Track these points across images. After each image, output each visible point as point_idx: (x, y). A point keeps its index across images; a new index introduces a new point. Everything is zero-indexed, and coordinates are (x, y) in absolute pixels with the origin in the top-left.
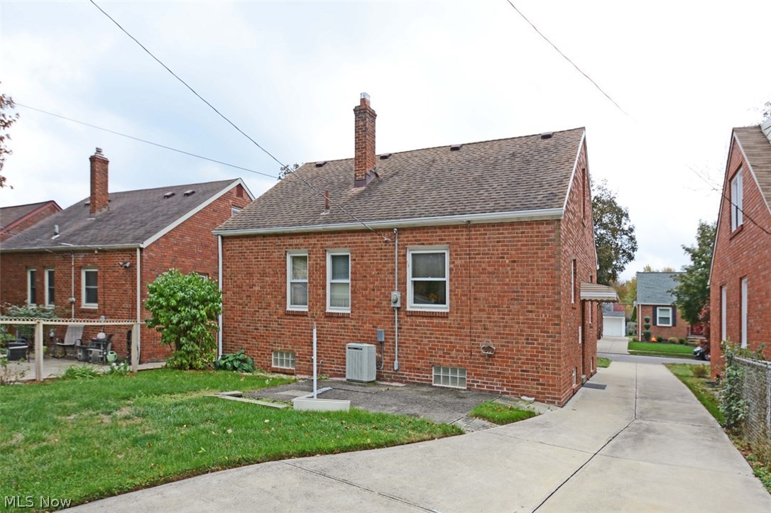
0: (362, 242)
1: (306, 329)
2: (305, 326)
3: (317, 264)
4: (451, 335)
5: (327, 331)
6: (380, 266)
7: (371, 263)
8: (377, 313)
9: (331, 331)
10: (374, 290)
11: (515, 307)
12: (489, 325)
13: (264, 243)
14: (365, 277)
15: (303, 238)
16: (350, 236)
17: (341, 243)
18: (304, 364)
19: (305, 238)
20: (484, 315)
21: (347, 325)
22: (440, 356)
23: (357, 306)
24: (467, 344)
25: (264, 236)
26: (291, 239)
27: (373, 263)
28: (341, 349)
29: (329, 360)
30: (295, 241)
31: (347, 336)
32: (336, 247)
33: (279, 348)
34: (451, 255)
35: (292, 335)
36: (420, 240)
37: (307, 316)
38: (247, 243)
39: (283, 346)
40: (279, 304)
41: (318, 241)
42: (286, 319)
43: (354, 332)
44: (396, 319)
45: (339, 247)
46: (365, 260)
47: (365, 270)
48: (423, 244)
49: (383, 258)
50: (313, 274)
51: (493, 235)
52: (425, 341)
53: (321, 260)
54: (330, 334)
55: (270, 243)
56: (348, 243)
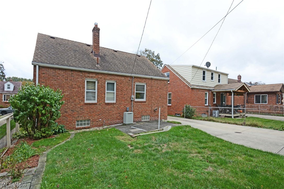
0: (121, 79)
1: (96, 110)
2: (96, 108)
3: (102, 85)
4: (147, 107)
5: (106, 109)
6: (127, 88)
7: (124, 86)
8: (126, 102)
9: (108, 109)
10: (125, 95)
11: (160, 99)
12: (155, 104)
13: (72, 73)
14: (122, 91)
15: (95, 75)
16: (117, 77)
17: (113, 79)
18: (95, 123)
19: (96, 75)
20: (154, 101)
21: (115, 107)
22: (144, 113)
23: (118, 100)
24: (150, 109)
25: (72, 70)
26: (89, 74)
27: (125, 86)
28: (112, 115)
29: (107, 120)
30: (91, 75)
31: (114, 110)
32: (111, 80)
33: (81, 119)
34: (146, 86)
35: (88, 112)
36: (139, 81)
37: (97, 104)
38: (60, 72)
39: (83, 117)
40: (81, 100)
41: (102, 76)
42: (85, 106)
43: (117, 109)
44: (132, 104)
45: (112, 80)
46: (122, 85)
47: (122, 88)
48: (140, 82)
49: (128, 85)
50: (100, 88)
51: (156, 82)
52: (140, 109)
53: (104, 84)
54: (107, 111)
55: (76, 74)
56: (115, 79)
